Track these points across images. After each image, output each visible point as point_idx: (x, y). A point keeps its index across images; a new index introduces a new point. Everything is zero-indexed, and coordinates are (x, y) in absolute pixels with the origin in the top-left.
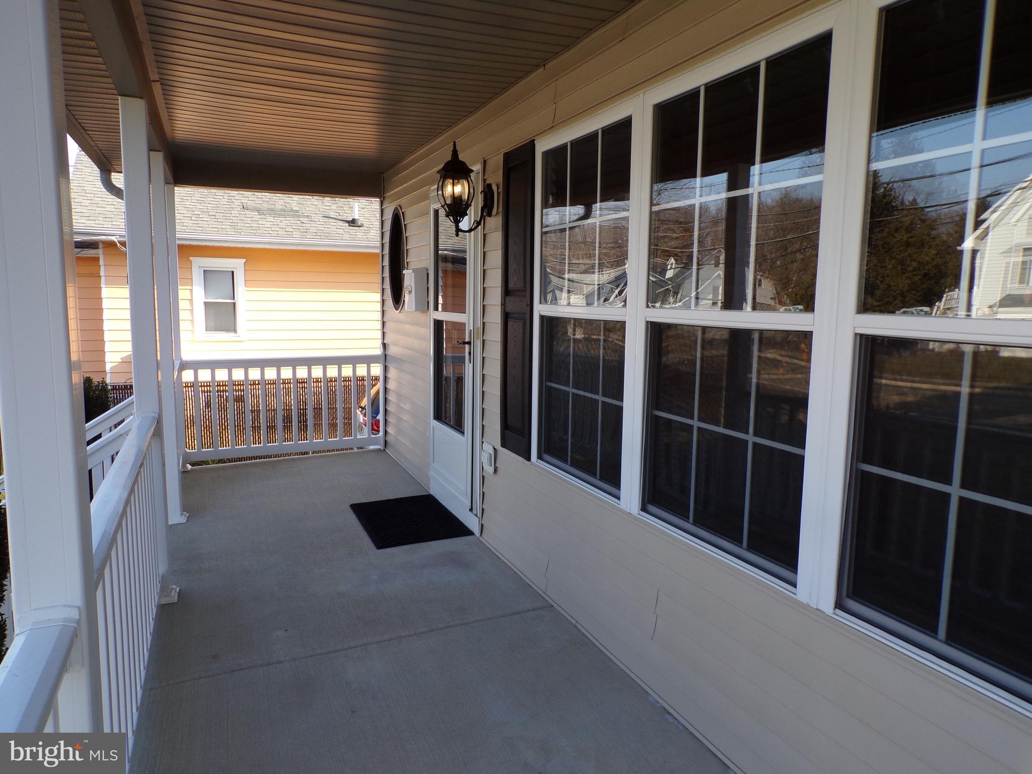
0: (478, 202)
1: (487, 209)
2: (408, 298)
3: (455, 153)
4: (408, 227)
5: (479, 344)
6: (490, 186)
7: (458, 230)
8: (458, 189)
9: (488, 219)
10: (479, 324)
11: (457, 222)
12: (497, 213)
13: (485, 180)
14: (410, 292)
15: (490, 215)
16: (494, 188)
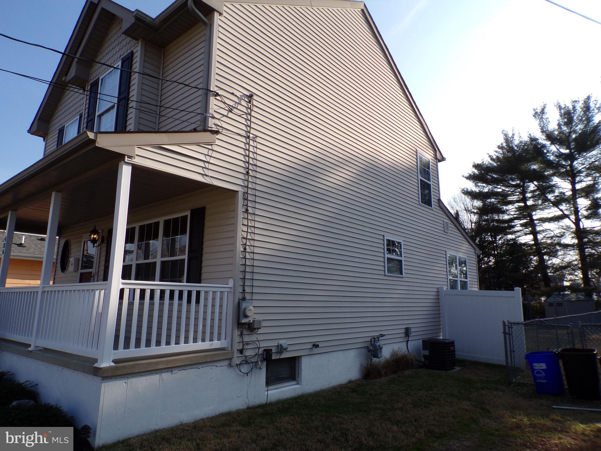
0: (100, 240)
1: (103, 241)
2: (71, 268)
3: (95, 228)
4: (72, 246)
5: (96, 276)
6: (104, 236)
7: (94, 246)
8: (95, 236)
9: (102, 244)
10: (97, 271)
11: (94, 244)
12: (105, 243)
13: (102, 235)
14: (72, 265)
15: (103, 243)
16: (105, 236)
